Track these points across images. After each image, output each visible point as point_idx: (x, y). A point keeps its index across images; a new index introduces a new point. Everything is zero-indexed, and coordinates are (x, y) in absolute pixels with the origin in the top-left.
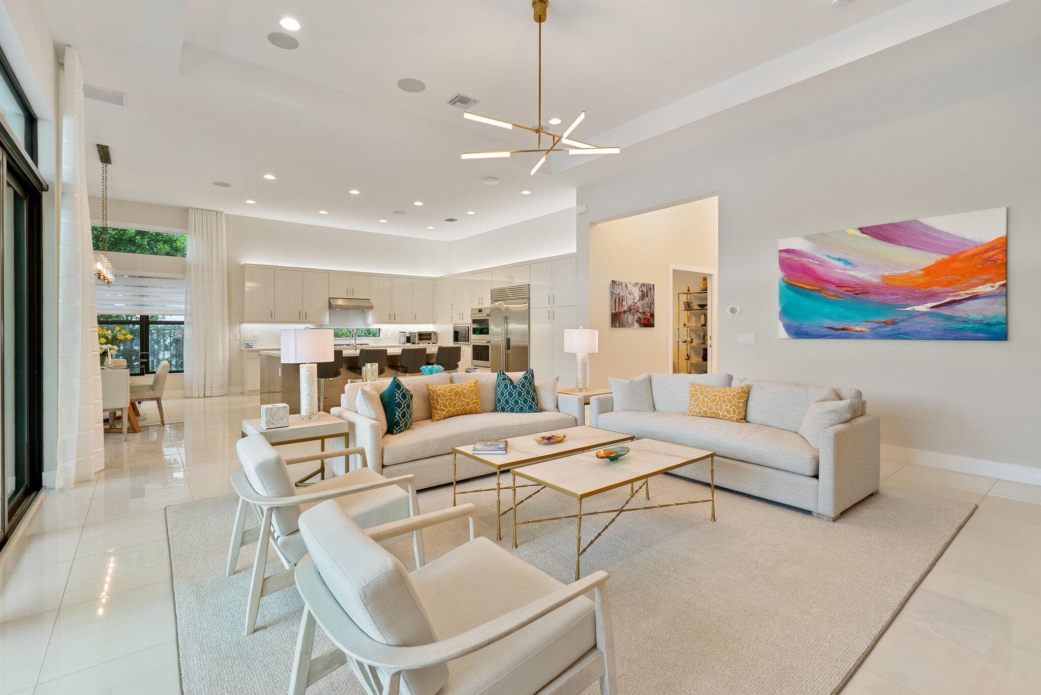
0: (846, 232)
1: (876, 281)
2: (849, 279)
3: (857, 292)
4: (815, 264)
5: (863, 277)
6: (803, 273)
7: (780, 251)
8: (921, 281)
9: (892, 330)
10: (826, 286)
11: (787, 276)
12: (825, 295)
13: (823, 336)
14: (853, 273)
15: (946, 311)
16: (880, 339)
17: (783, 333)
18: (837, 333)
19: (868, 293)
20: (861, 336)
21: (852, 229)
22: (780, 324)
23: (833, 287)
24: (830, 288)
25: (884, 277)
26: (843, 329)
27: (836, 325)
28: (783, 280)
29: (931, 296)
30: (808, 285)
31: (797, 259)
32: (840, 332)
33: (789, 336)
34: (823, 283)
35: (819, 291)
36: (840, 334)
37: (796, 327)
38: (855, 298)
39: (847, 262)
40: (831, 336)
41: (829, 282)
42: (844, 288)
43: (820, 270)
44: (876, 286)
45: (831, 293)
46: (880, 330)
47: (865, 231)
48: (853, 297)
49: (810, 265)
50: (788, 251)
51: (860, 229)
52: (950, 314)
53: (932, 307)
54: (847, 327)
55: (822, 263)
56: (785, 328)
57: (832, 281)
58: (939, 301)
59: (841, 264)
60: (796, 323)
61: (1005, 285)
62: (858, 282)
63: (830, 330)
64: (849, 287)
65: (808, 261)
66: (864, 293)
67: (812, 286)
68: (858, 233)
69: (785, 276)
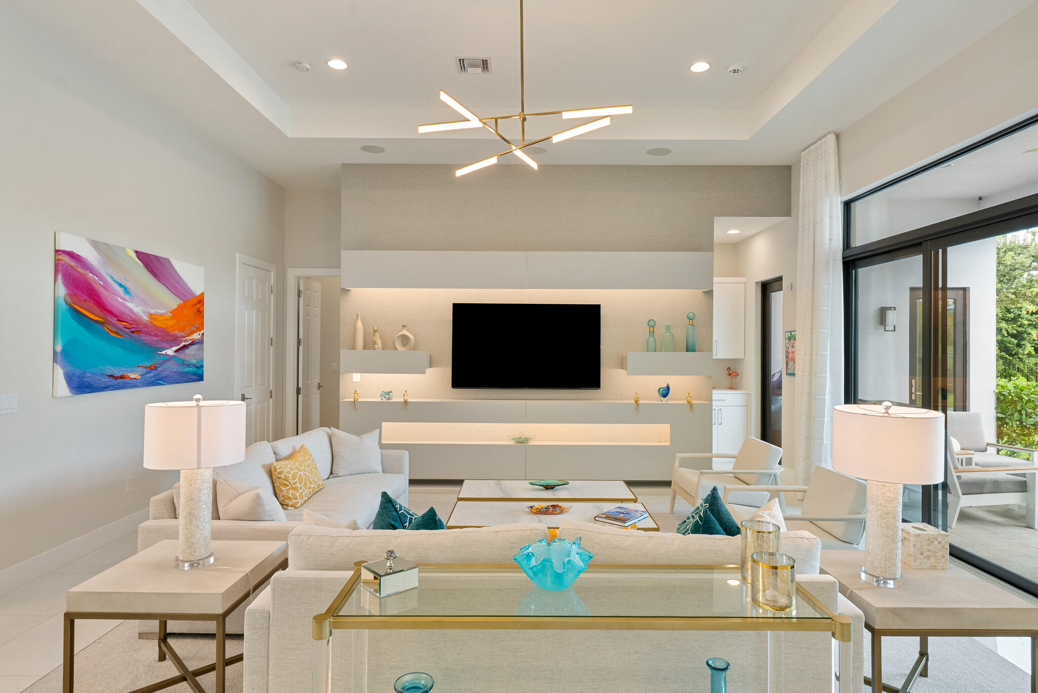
0: (127, 252)
1: (145, 318)
2: (126, 311)
3: (133, 330)
4: (100, 284)
5: (137, 312)
6: (88, 296)
7: (57, 251)
8: (170, 323)
9: (155, 376)
10: (110, 318)
11: (71, 296)
12: (108, 331)
13: (106, 388)
14: (130, 305)
15: (181, 356)
16: (147, 386)
17: (63, 388)
18: (116, 383)
19: (140, 332)
20: (134, 385)
21: (131, 250)
22: (60, 372)
23: (115, 320)
24: (113, 321)
25: (151, 315)
26: (122, 377)
27: (117, 373)
28: (66, 301)
29: (174, 340)
30: (92, 313)
31: (81, 271)
32: (119, 380)
33: (72, 394)
34: (107, 313)
35: (102, 324)
36: (119, 383)
37: (79, 377)
38: (131, 336)
39: (126, 290)
40: (111, 387)
41: (111, 313)
42: (124, 323)
43: (104, 295)
44: (146, 326)
45: (113, 329)
46: (147, 376)
47: (140, 257)
49: (95, 285)
50: (71, 255)
51: (136, 252)
52: (183, 358)
53: (176, 351)
54: (125, 373)
55: (106, 287)
56: (66, 379)
57: (114, 311)
58: (179, 345)
59: (120, 291)
60: (78, 372)
61: (203, 334)
62: (134, 317)
63: (111, 379)
64: (127, 322)
65: (93, 278)
66: (137, 331)
67: (96, 316)
68: (134, 256)
69: (68, 294)
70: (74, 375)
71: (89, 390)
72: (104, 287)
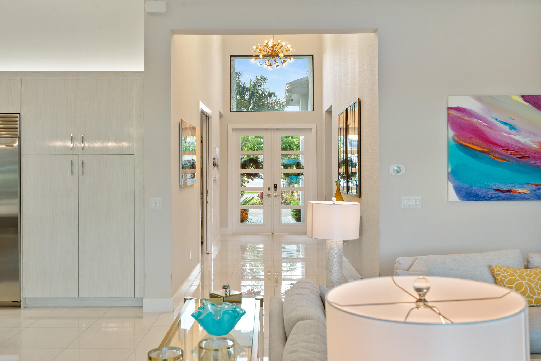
0: (511, 98)
1: (535, 146)
2: (513, 142)
3: (520, 156)
4: (484, 125)
5: (525, 142)
6: (473, 134)
7: (449, 109)
10: (495, 148)
11: (458, 136)
12: (493, 157)
13: (492, 198)
14: (517, 137)
16: (538, 200)
17: (453, 196)
18: (503, 195)
19: (529, 157)
20: (523, 197)
21: (516, 95)
22: (451, 185)
23: (500, 150)
24: (498, 150)
25: (540, 143)
26: (508, 191)
27: (503, 188)
28: (453, 139)
30: (477, 146)
31: (467, 118)
32: (505, 194)
33: (459, 198)
34: (490, 145)
35: (487, 153)
36: (505, 195)
37: (466, 189)
38: (519, 161)
39: (512, 127)
40: (498, 197)
41: (496, 145)
42: (509, 152)
43: (490, 133)
44: (535, 152)
45: (498, 156)
46: (538, 192)
47: (527, 99)
48: (517, 160)
49: (479, 126)
50: (458, 109)
51: (523, 96)
54: (512, 189)
55: (491, 126)
56: (455, 190)
57: (499, 143)
59: (506, 128)
60: (465, 186)
62: (521, 146)
63: (497, 192)
64: (513, 151)
65: (478, 122)
66: (525, 157)
67: (482, 147)
68: (521, 100)
69: (455, 135)
70: (462, 188)
71: (475, 198)
72: (488, 127)
